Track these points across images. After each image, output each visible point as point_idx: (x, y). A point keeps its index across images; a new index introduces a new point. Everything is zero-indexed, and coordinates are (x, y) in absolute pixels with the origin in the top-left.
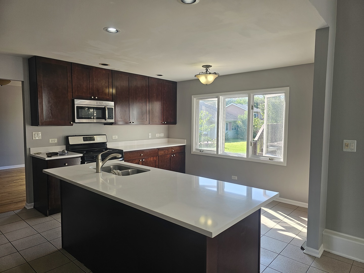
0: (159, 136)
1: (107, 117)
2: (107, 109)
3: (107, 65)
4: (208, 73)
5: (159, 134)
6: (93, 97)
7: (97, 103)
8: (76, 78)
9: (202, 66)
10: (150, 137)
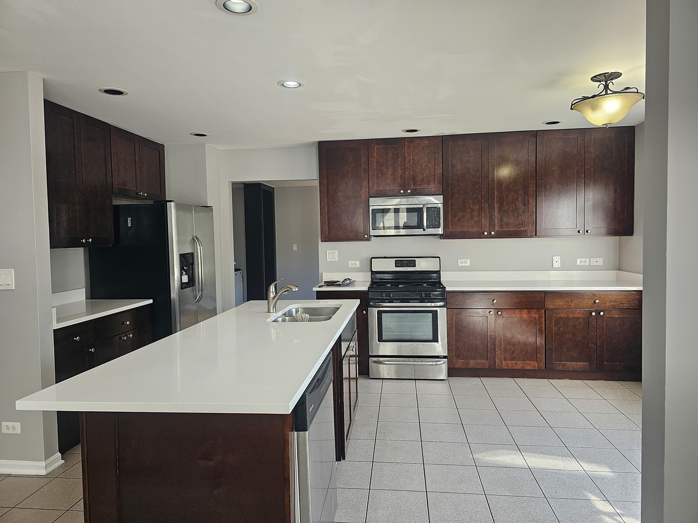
0: (587, 263)
1: (425, 224)
2: (425, 210)
3: (416, 131)
4: (609, 92)
5: (588, 260)
6: (402, 192)
7: (407, 201)
8: (375, 164)
9: (592, 79)
10: (556, 265)
